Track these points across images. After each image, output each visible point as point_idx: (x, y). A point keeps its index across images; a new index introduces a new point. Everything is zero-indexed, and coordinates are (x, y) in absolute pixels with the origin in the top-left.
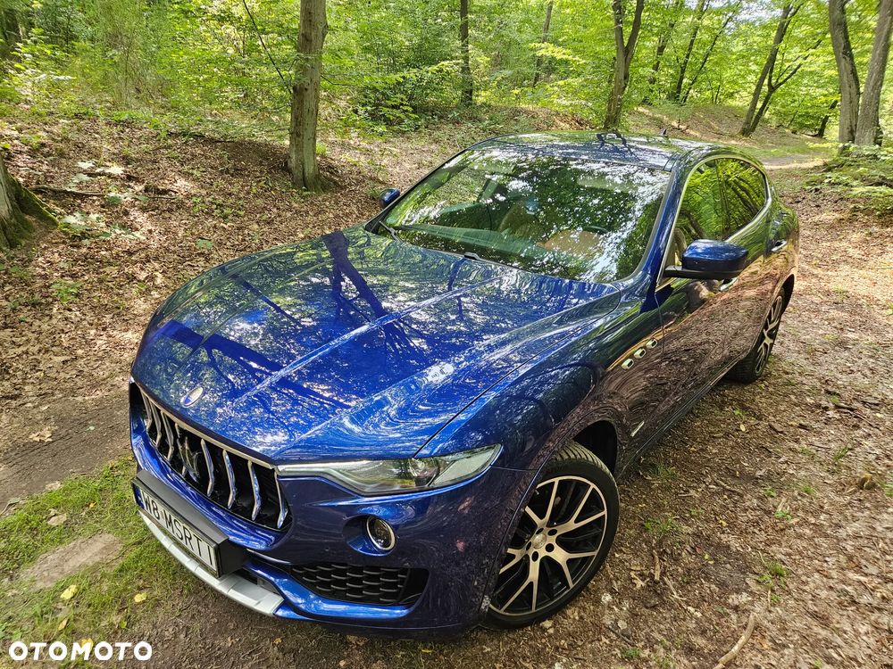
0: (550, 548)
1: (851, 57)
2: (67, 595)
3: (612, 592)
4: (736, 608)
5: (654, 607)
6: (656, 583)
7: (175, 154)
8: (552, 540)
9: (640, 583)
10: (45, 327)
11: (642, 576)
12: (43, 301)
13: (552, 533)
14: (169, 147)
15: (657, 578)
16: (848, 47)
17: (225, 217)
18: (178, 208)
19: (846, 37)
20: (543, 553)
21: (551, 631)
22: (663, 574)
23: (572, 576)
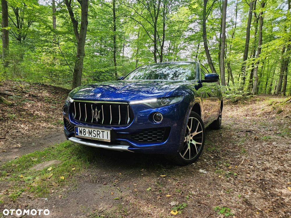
0: (191, 140)
1: (215, 71)
2: (50, 169)
3: (206, 159)
4: (238, 158)
5: (218, 160)
6: (216, 156)
7: (36, 88)
8: (191, 138)
9: (212, 157)
10: (6, 125)
11: (212, 156)
12: (4, 119)
13: (191, 136)
14: (34, 86)
15: (216, 155)
16: (214, 68)
17: (55, 103)
18: (40, 100)
19: (213, 66)
20: (190, 142)
21: (195, 165)
22: (217, 155)
23: (197, 150)
